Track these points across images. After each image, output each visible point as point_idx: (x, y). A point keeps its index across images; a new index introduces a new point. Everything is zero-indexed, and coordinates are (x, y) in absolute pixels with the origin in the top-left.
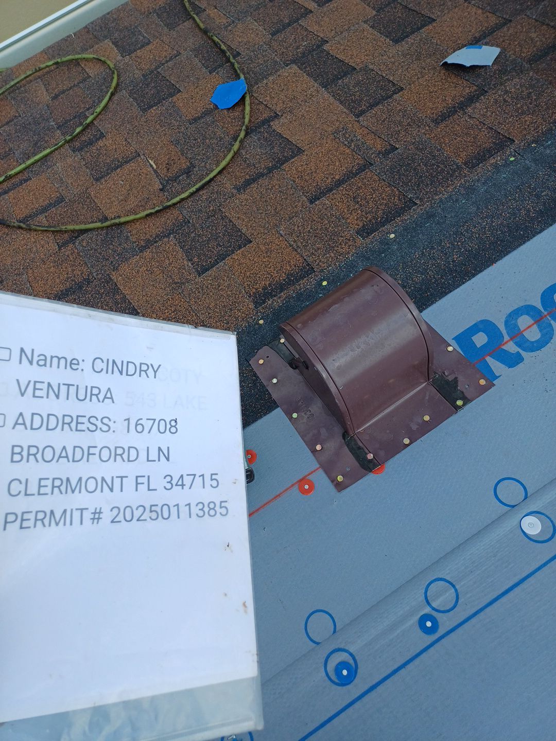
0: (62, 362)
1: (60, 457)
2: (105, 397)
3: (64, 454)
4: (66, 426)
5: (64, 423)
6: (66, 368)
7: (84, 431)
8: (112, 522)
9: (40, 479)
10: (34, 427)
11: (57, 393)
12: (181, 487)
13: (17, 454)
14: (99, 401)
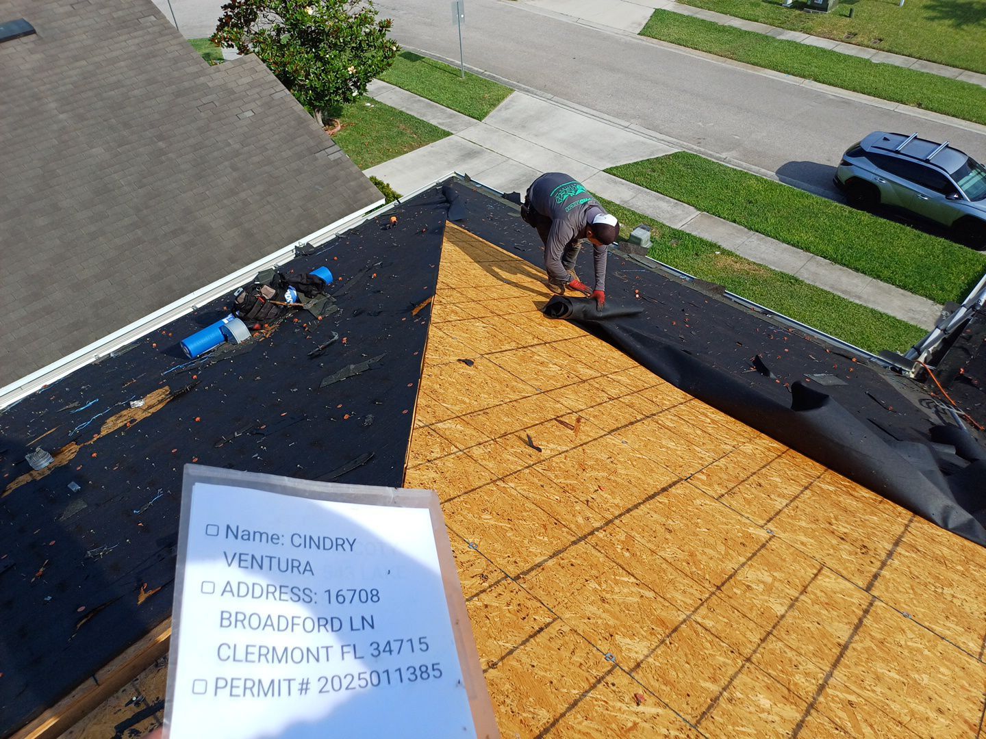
0: (264, 536)
1: (265, 625)
2: (305, 570)
3: (269, 623)
4: (270, 595)
5: (268, 593)
6: (267, 542)
7: (287, 601)
8: (320, 692)
9: (247, 646)
10: (241, 594)
11: (260, 563)
12: (389, 653)
13: (226, 620)
14: (300, 573)
